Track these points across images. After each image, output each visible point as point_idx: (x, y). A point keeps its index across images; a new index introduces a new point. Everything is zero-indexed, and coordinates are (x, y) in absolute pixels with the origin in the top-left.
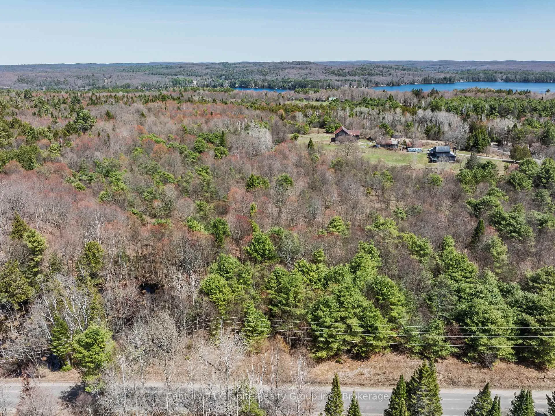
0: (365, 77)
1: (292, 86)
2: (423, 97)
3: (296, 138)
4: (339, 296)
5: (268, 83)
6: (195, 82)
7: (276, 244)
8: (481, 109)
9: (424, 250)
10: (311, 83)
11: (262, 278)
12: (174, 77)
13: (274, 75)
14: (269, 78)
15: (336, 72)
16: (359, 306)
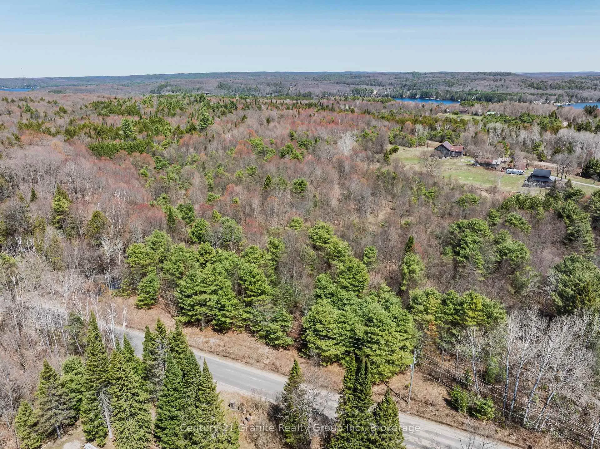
3: (395, 150)
5: (451, 94)
6: (375, 92)
13: (461, 86)
15: (535, 85)
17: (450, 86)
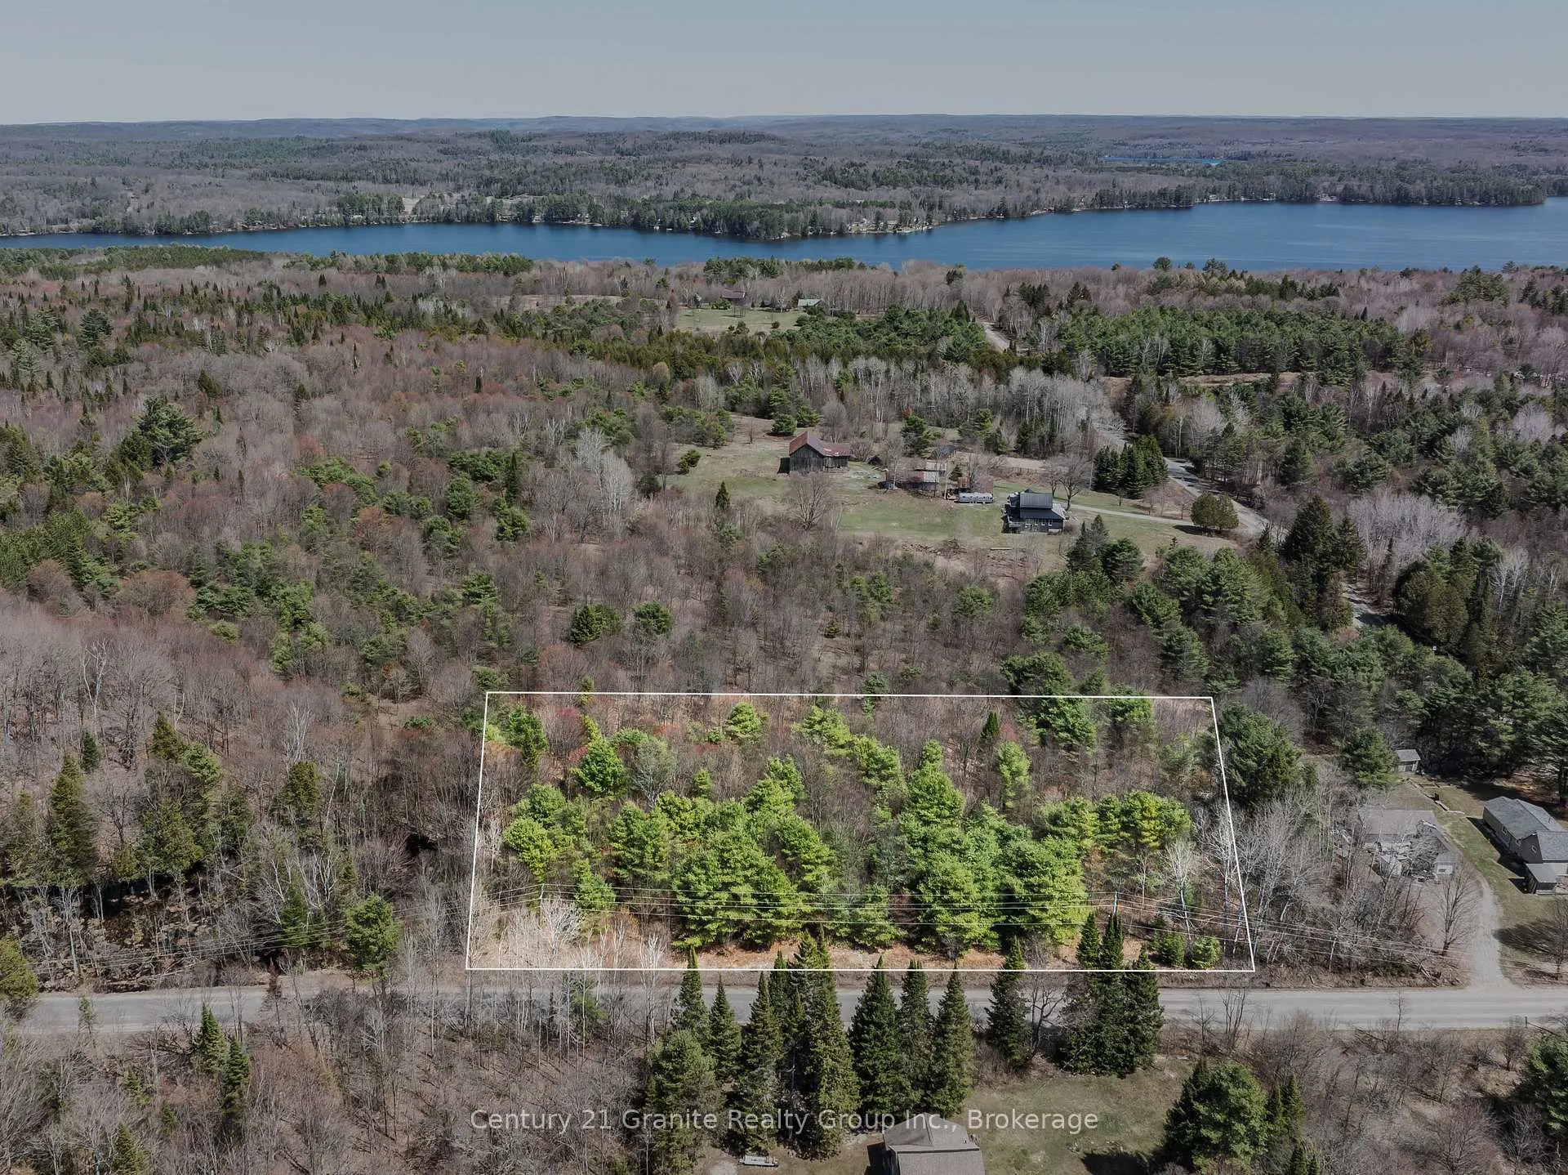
0: (924, 191)
1: (705, 221)
2: (1048, 312)
3: (692, 461)
4: (723, 851)
5: (630, 210)
6: (409, 204)
7: (627, 761)
8: (1191, 353)
9: (885, 767)
10: (759, 214)
11: (603, 823)
12: (344, 186)
13: (650, 183)
14: (639, 192)
15: (838, 175)
16: (751, 866)
17: (621, 183)
